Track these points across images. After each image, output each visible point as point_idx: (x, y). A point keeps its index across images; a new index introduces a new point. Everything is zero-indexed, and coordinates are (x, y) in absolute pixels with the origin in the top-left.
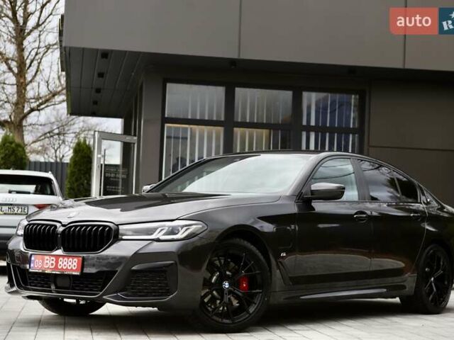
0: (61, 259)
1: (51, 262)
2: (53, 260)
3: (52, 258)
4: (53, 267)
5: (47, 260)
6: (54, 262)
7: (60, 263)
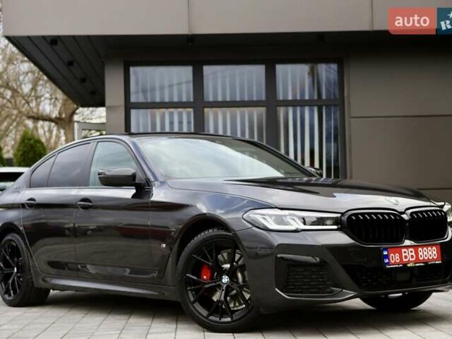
0: (420, 249)
1: (410, 254)
2: (411, 252)
3: (410, 250)
4: (413, 259)
5: (405, 252)
6: (413, 254)
7: (420, 254)
